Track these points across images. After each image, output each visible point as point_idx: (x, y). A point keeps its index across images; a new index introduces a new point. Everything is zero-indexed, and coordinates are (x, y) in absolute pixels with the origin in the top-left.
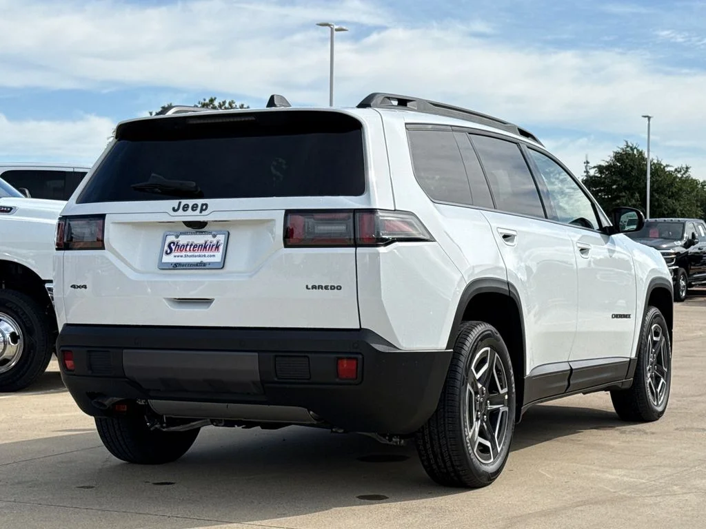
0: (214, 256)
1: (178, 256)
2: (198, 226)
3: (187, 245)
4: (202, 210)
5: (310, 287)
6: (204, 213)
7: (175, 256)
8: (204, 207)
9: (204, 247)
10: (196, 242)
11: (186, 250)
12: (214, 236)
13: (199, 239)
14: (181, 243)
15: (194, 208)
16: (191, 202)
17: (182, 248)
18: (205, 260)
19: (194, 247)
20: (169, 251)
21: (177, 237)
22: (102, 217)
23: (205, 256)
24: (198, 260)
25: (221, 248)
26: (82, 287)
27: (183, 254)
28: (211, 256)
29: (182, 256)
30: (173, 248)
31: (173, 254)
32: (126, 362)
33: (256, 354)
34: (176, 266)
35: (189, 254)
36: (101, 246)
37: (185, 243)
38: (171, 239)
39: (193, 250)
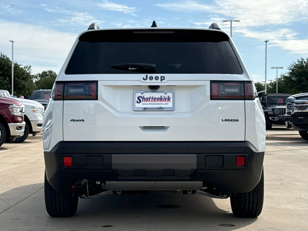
0: (168, 104)
1: (145, 104)
2: (154, 88)
3: (150, 98)
4: (161, 80)
5: (224, 120)
6: (163, 81)
7: (143, 104)
8: (163, 79)
9: (161, 99)
10: (155, 97)
11: (149, 101)
12: (166, 94)
13: (156, 95)
14: (145, 97)
15: (157, 78)
16: (154, 75)
17: (148, 99)
18: (162, 106)
19: (154, 99)
20: (139, 101)
21: (142, 94)
22: (96, 82)
23: (162, 104)
24: (159, 106)
25: (171, 100)
26: (81, 120)
27: (148, 102)
28: (166, 104)
29: (147, 104)
30: (141, 99)
31: (142, 103)
32: (113, 161)
33: (196, 155)
34: (145, 109)
35: (152, 103)
36: (96, 98)
37: (148, 97)
38: (140, 94)
39: (154, 101)
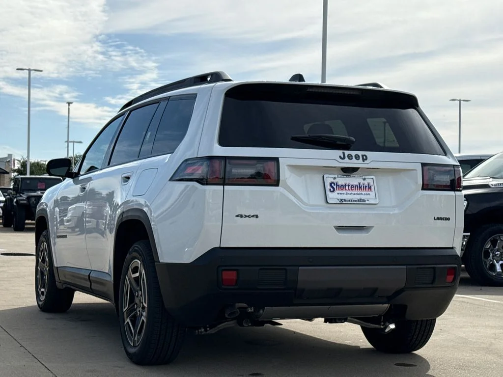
0: (369, 194)
1: (341, 194)
2: (348, 171)
3: (345, 185)
4: (363, 160)
5: (436, 218)
6: (365, 162)
7: (338, 194)
8: (365, 158)
9: (359, 187)
10: (352, 183)
11: (346, 189)
12: (364, 179)
13: (354, 180)
14: (340, 183)
15: (357, 157)
16: (353, 153)
17: (343, 187)
18: (363, 197)
19: (351, 187)
20: (332, 190)
21: (335, 178)
22: (276, 160)
23: (362, 194)
24: (358, 197)
25: (373, 188)
26: (253, 216)
27: (344, 192)
28: (367, 194)
29: (344, 194)
30: (335, 187)
31: (337, 192)
32: (300, 277)
33: (405, 267)
34: (342, 201)
35: (349, 192)
36: (276, 183)
37: (344, 184)
38: (332, 180)
39: (351, 190)
